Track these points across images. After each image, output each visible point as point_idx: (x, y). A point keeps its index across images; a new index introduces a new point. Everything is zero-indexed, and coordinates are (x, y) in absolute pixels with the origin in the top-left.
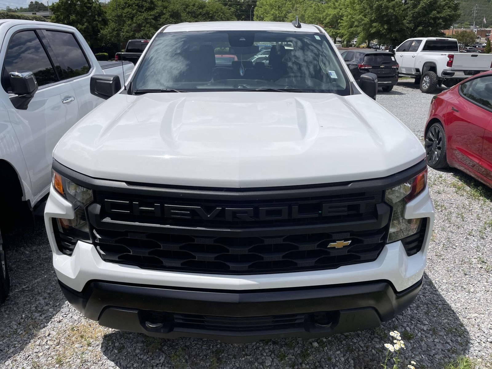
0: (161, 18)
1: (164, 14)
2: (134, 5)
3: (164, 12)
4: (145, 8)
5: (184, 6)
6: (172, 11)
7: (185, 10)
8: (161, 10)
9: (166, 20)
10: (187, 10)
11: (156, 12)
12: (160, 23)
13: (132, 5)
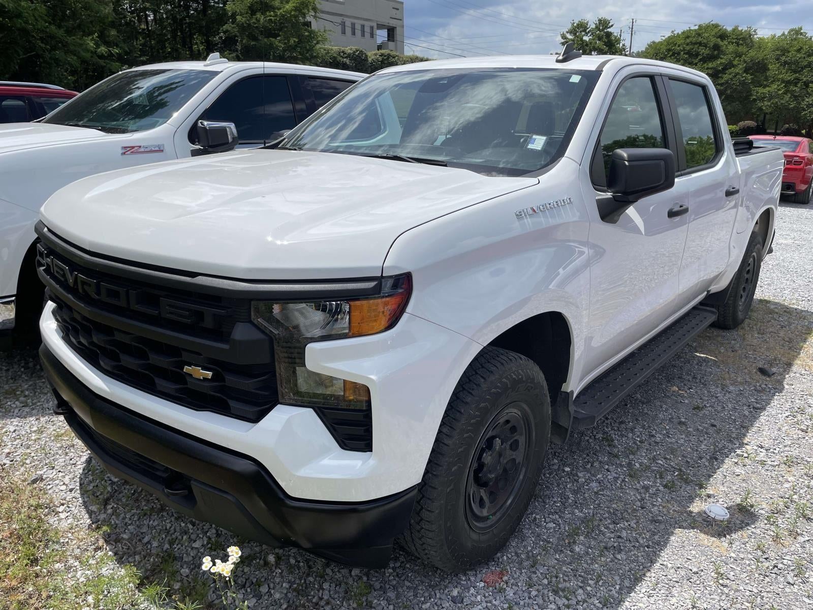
0: (726, 74)
1: (734, 66)
2: (682, 53)
3: (735, 63)
4: (700, 57)
5: (778, 53)
6: (752, 61)
7: (777, 59)
8: (730, 59)
9: (735, 76)
10: (783, 58)
11: (719, 63)
12: (723, 81)
13: (679, 54)
